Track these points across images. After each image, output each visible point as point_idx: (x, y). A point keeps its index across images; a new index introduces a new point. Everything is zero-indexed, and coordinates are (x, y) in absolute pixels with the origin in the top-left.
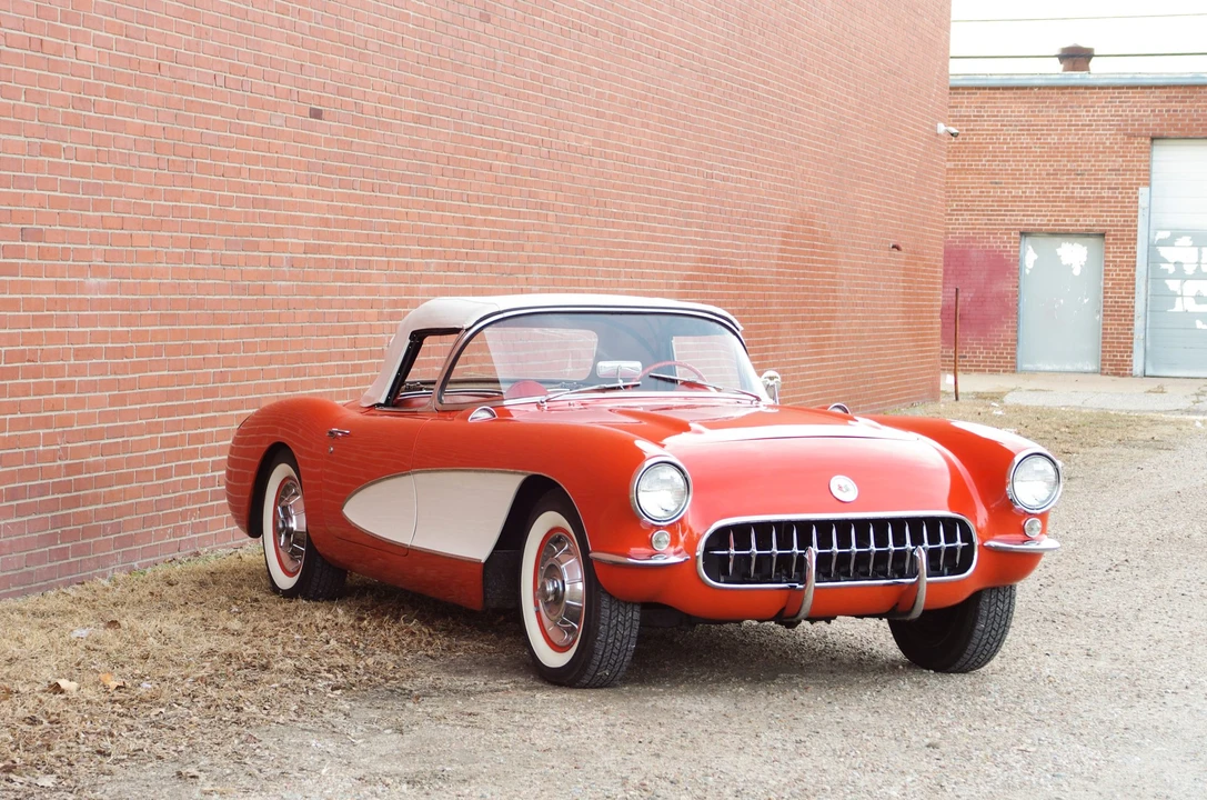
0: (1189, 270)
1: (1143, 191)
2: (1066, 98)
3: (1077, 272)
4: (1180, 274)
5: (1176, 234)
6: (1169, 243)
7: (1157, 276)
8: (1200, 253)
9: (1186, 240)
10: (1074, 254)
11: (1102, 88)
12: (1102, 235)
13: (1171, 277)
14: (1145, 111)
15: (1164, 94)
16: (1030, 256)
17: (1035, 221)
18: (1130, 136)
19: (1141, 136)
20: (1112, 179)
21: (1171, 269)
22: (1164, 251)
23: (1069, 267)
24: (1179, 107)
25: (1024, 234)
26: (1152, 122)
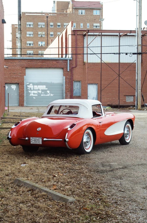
0: (32, 89)
1: (25, 76)
2: (12, 61)
3: (14, 90)
4: (31, 90)
5: (30, 83)
6: (29, 85)
7: (27, 90)
8: (34, 86)
9: (31, 84)
10: (14, 87)
11: (17, 59)
12: (18, 84)
13: (29, 90)
14: (24, 63)
15: (27, 61)
16: (7, 87)
17: (8, 81)
18: (22, 67)
19: (24, 67)
20: (20, 74)
21: (29, 89)
22: (28, 86)
23: (13, 89)
24: (30, 63)
25: (6, 84)
26: (26, 65)
